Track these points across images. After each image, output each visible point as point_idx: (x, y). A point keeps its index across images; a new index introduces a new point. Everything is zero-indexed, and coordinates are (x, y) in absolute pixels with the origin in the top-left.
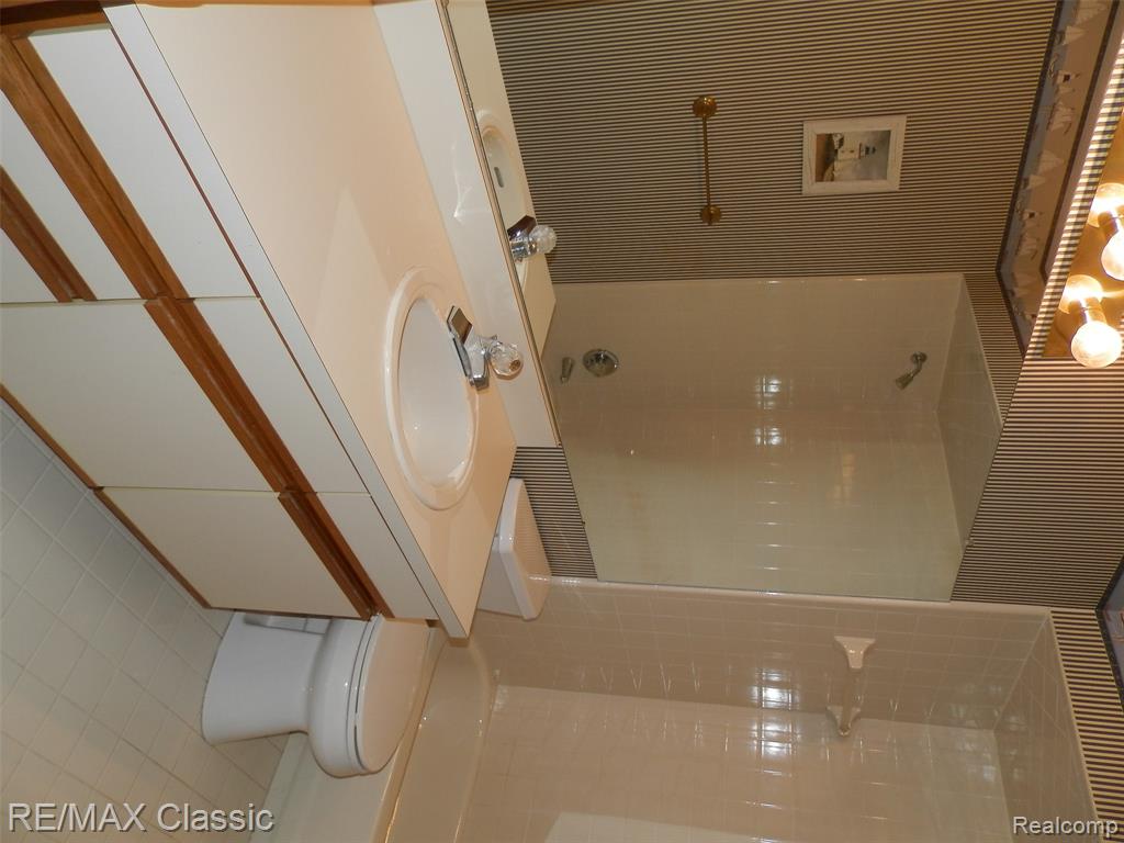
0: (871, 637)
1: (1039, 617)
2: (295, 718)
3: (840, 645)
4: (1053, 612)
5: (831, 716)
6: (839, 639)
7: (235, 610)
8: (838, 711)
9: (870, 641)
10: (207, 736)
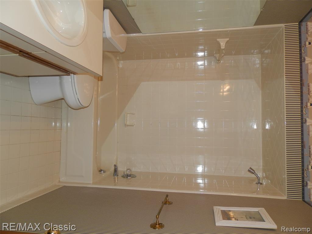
0: (228, 38)
1: (281, 27)
2: (60, 96)
3: (218, 41)
4: (285, 25)
5: (215, 57)
6: (218, 40)
7: (29, 76)
8: (217, 56)
9: (228, 39)
10: (37, 104)
